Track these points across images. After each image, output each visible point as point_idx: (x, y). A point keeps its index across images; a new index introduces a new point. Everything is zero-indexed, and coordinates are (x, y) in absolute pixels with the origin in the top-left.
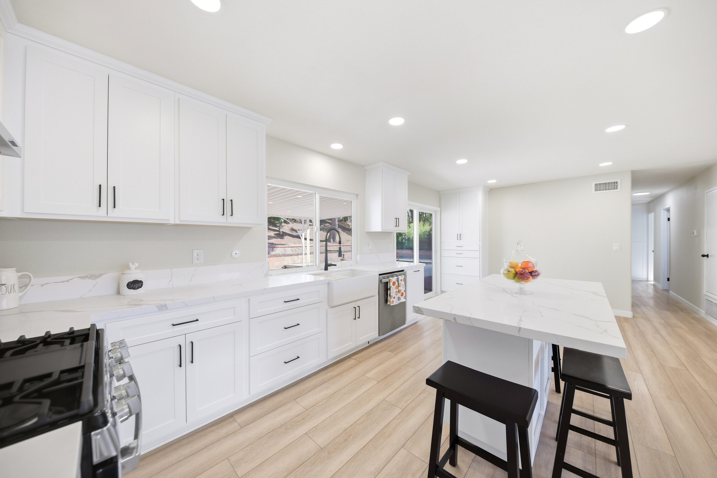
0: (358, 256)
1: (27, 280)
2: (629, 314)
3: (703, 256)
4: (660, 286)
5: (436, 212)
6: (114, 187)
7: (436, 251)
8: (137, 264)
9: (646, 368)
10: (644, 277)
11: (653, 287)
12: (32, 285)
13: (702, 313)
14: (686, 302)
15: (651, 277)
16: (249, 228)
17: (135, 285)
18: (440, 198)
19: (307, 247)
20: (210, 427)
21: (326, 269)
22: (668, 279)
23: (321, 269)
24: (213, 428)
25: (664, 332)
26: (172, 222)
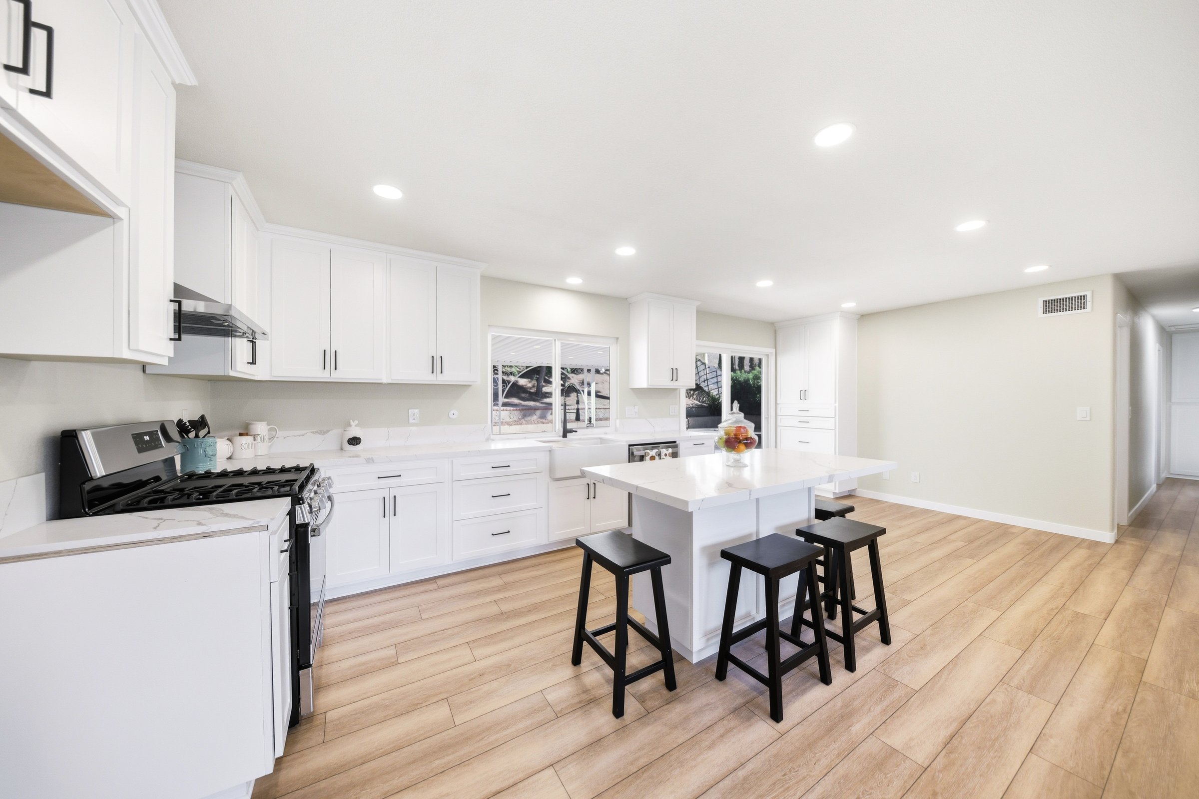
0: (618, 421)
1: (274, 433)
2: (1097, 535)
5: (768, 355)
6: (336, 351)
7: (767, 416)
8: (356, 422)
12: (277, 438)
16: (469, 386)
17: (354, 441)
18: (775, 333)
19: (592, 408)
20: (412, 584)
21: (565, 436)
23: (560, 436)
24: (414, 585)
26: (384, 381)
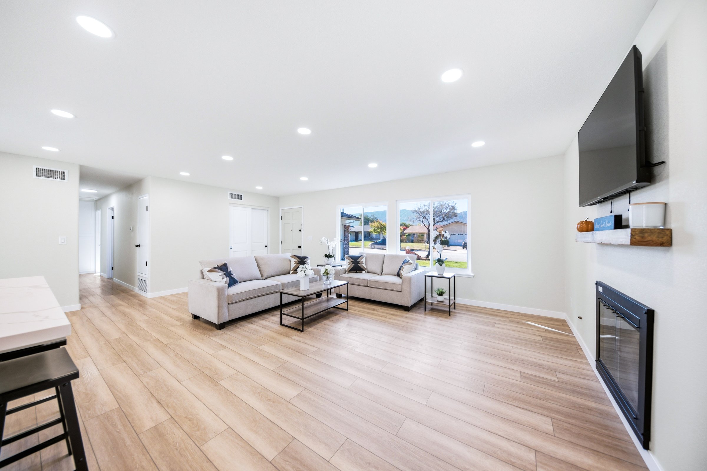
2: (76, 307)
3: (137, 246)
4: (106, 276)
9: (94, 350)
10: (92, 270)
11: (101, 278)
13: (136, 290)
14: (125, 284)
15: (98, 269)
22: (113, 269)
25: (109, 313)
